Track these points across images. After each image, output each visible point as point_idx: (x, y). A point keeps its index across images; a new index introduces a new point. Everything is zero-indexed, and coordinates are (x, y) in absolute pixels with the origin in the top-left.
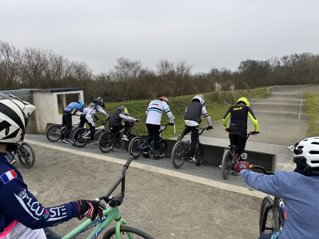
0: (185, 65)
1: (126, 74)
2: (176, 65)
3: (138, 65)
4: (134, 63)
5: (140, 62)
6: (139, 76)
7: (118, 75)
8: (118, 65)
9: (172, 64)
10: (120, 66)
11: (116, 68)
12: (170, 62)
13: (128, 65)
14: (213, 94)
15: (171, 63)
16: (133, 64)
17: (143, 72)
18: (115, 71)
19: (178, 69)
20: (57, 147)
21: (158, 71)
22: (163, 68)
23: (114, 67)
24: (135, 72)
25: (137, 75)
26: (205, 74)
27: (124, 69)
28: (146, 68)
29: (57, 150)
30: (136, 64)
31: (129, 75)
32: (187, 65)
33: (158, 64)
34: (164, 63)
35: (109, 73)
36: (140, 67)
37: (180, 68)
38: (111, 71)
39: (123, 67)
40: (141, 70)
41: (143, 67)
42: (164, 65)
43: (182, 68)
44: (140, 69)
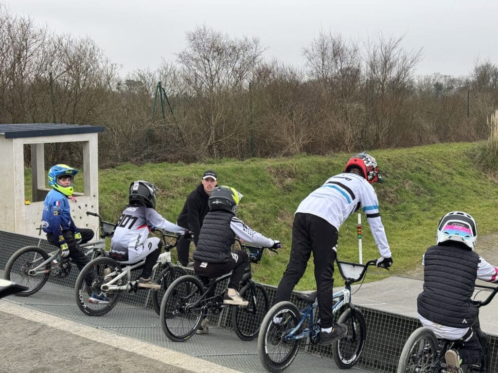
0: (395, 55)
1: (212, 78)
2: (367, 54)
3: (251, 52)
4: (238, 47)
5: (256, 42)
6: (251, 85)
7: (188, 80)
8: (190, 51)
9: (355, 50)
10: (197, 55)
11: (184, 58)
12: (347, 44)
13: (219, 51)
14: (484, 149)
15: (350, 47)
16: (234, 48)
17: (264, 73)
18: (179, 67)
19: (373, 66)
20: (34, 312)
21: (309, 69)
22: (326, 63)
23: (176, 57)
24: (240, 74)
25: (246, 83)
26: (453, 81)
27: (206, 62)
28: (275, 62)
29: (36, 323)
30: (245, 48)
31: (221, 81)
32: (402, 54)
33: (310, 48)
34: (330, 45)
35: (161, 73)
36: (254, 58)
37: (380, 64)
38: (166, 69)
39: (205, 58)
40: (257, 66)
41: (266, 59)
42: (329, 53)
43: (386, 62)
44: (255, 63)
